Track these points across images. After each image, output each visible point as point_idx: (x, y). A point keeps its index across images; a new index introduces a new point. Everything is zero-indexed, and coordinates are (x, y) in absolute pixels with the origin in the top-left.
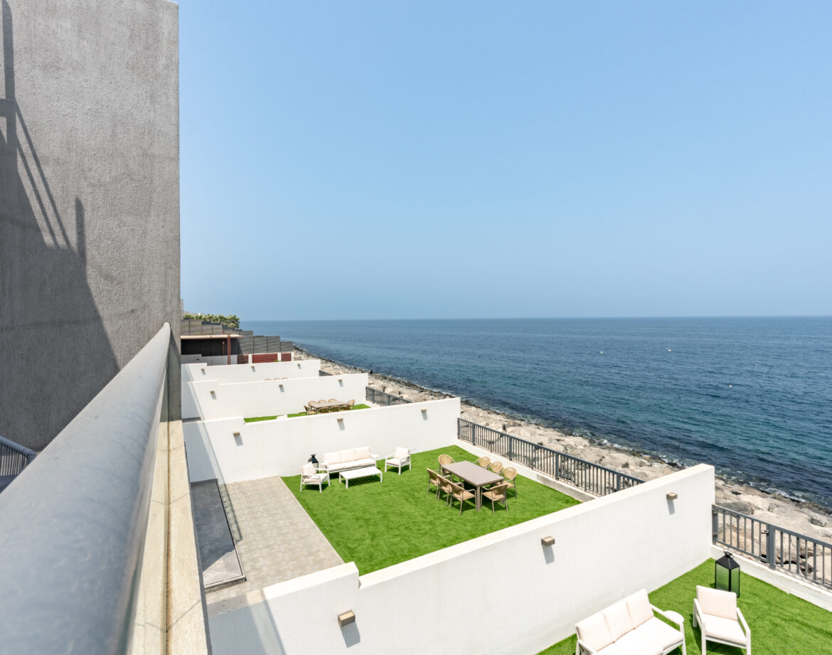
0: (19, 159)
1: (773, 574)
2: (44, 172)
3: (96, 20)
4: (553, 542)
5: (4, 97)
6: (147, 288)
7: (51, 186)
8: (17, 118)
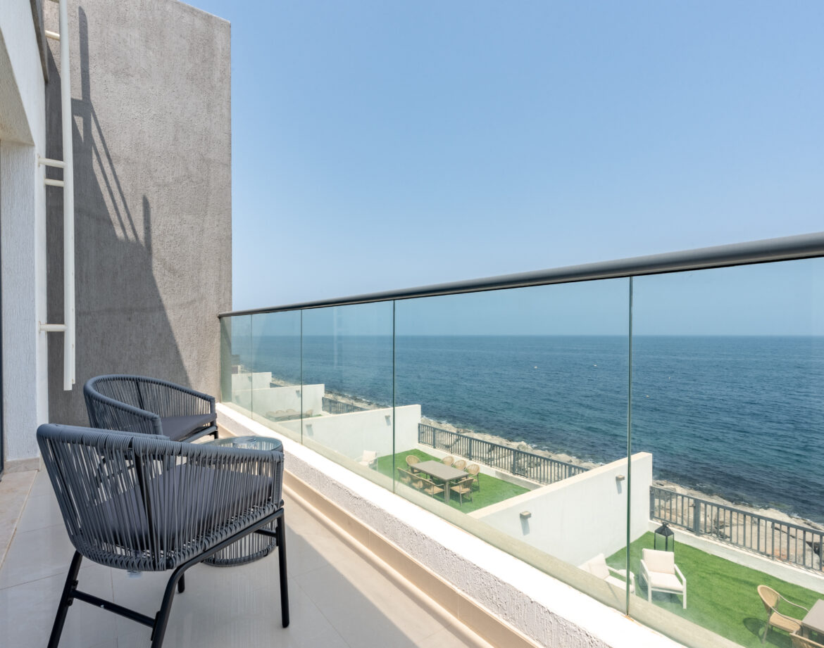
0: (94, 156)
1: (698, 540)
2: (116, 171)
3: (161, 32)
4: (529, 516)
5: (81, 99)
6: (204, 282)
7: (122, 183)
8: (92, 118)
